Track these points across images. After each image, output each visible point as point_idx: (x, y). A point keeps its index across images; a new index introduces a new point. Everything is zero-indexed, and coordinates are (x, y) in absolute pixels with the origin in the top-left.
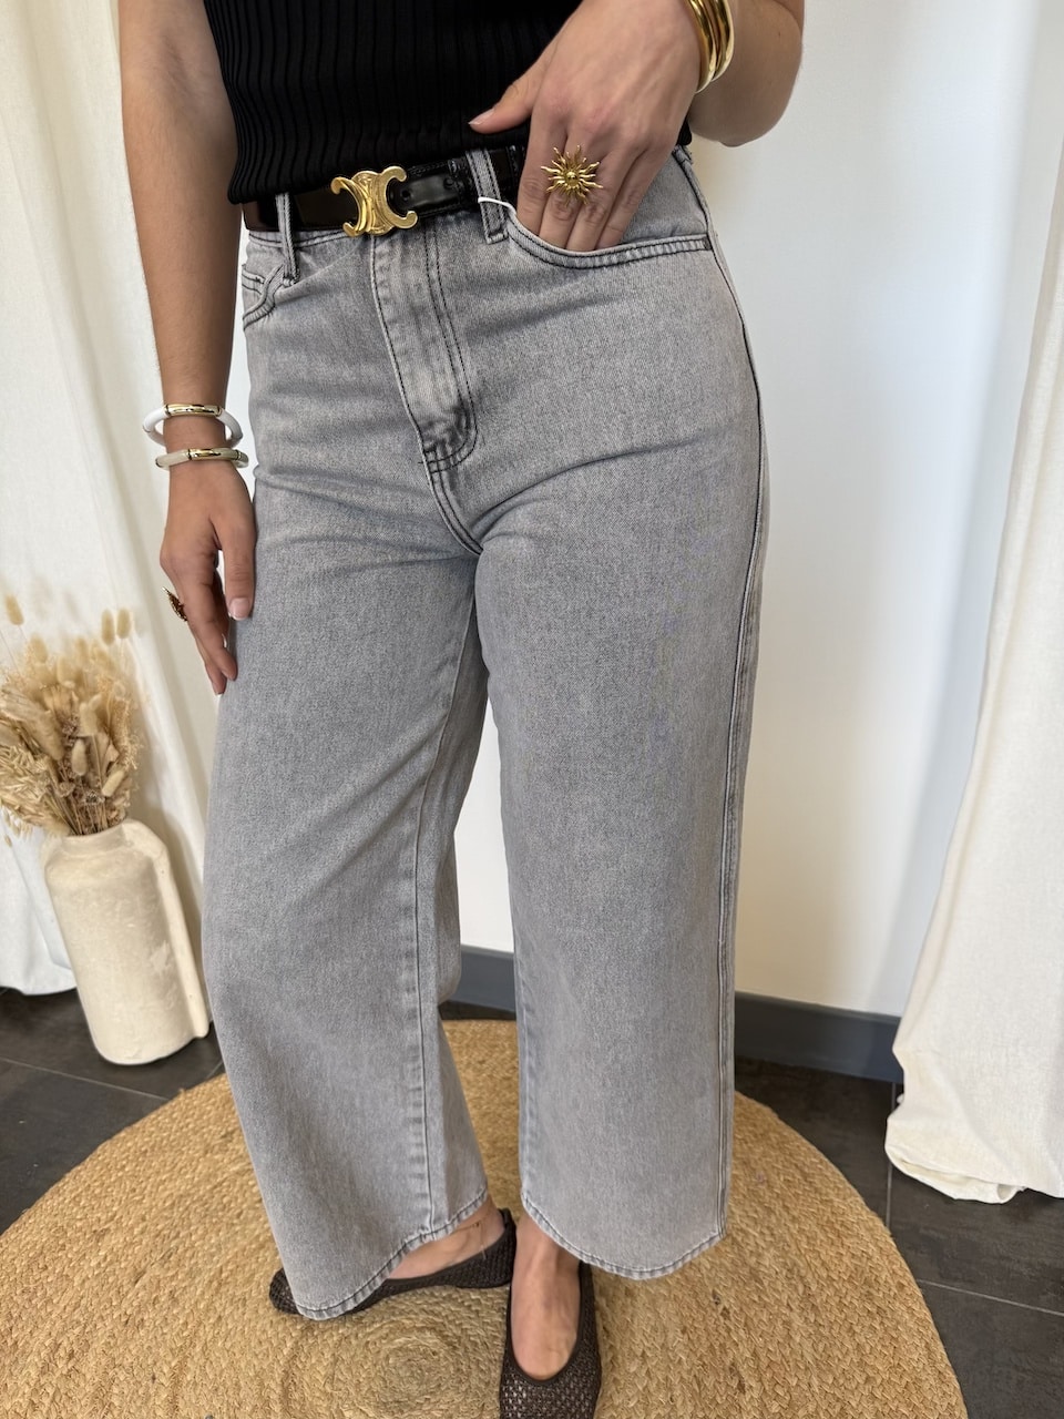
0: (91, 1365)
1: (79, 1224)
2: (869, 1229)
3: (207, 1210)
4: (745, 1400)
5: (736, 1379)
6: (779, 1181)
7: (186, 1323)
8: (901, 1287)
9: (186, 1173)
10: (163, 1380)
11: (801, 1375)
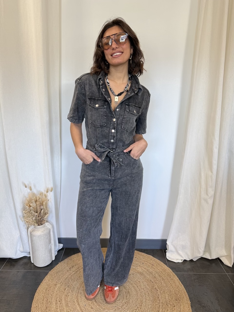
0: (63, 302)
1: (51, 284)
2: (168, 270)
3: (72, 279)
4: (158, 292)
5: (156, 290)
6: (155, 265)
7: (75, 294)
8: (174, 276)
9: (66, 274)
10: (76, 302)
11: (164, 288)
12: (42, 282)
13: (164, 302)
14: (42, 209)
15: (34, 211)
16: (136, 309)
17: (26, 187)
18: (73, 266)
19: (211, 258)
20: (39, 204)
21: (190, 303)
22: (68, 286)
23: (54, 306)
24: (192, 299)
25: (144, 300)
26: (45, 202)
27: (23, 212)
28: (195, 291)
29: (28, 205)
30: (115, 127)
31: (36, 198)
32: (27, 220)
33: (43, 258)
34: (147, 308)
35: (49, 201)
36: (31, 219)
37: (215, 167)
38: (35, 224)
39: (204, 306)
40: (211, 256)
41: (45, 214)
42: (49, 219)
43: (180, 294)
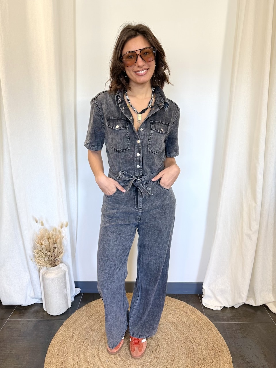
1: (67, 335)
2: (205, 318)
3: (91, 329)
4: (193, 345)
5: (191, 342)
6: (189, 313)
7: (96, 348)
8: (212, 326)
9: (84, 324)
10: (96, 356)
11: (200, 340)
12: (57, 333)
13: (200, 357)
14: (55, 248)
15: (47, 250)
16: (167, 365)
17: (37, 222)
18: (93, 314)
19: (256, 304)
20: (52, 242)
21: (232, 358)
22: (87, 338)
23: (71, 361)
24: (234, 353)
25: (177, 355)
26: (60, 239)
27: (34, 252)
28: (238, 344)
29: (40, 243)
30: (140, 151)
31: (49, 234)
32: (38, 261)
33: (57, 305)
34: (180, 364)
35: (64, 238)
36: (44, 260)
37: (259, 196)
38: (48, 265)
39: (247, 362)
40: (255, 302)
41: (60, 253)
42: (64, 259)
43: (219, 347)
